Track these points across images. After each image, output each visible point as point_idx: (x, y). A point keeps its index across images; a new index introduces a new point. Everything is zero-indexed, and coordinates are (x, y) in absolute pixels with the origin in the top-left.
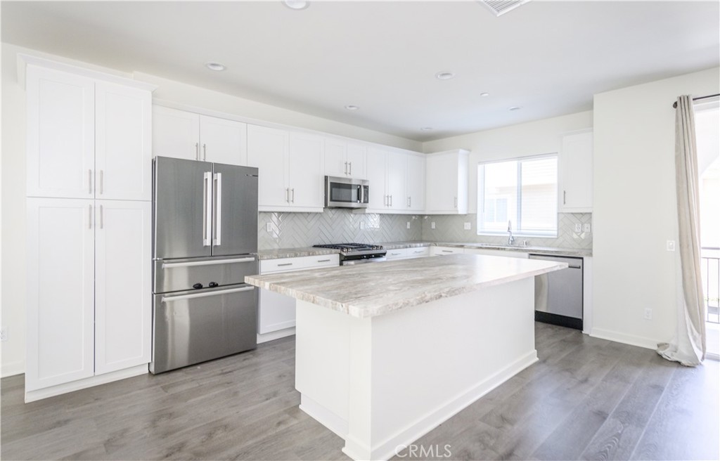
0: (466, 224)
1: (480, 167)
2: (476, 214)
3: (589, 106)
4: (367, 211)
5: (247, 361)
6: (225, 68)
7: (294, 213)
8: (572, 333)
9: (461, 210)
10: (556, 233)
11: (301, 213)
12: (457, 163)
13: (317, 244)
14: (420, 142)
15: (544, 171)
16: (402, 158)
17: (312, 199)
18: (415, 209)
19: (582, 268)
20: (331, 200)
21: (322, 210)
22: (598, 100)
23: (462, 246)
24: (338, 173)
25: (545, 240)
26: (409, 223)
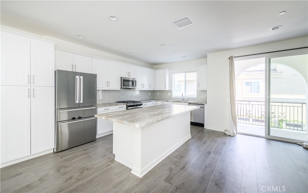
0: (169, 94)
1: (173, 75)
2: (172, 90)
3: (206, 57)
4: (136, 89)
5: (93, 145)
6: (84, 37)
7: (109, 90)
8: (201, 128)
9: (167, 89)
10: (196, 96)
11: (112, 90)
12: (166, 73)
13: (118, 101)
14: (154, 66)
15: (193, 76)
16: (147, 71)
17: (116, 85)
18: (152, 89)
19: (204, 108)
20: (123, 86)
21: (120, 89)
22: (208, 55)
23: (168, 101)
24: (125, 76)
25: (193, 99)
26: (150, 93)
